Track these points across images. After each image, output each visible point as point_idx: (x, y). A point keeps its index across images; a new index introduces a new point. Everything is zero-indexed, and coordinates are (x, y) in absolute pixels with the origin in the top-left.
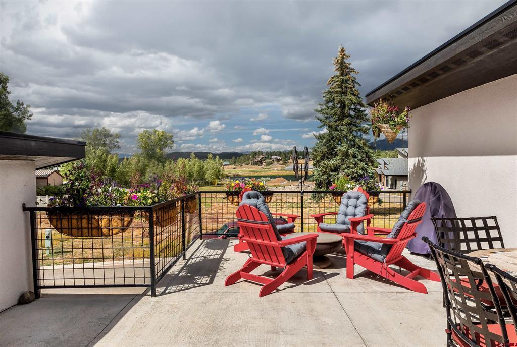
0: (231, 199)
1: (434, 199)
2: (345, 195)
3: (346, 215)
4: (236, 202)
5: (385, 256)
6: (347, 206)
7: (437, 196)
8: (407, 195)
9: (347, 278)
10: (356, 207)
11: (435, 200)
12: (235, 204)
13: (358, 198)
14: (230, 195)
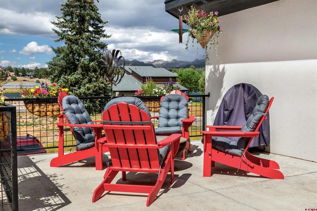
0: (31, 108)
1: (249, 97)
2: (163, 99)
3: (168, 118)
4: (38, 111)
5: (243, 149)
6: (168, 109)
7: (253, 95)
8: (206, 98)
9: (204, 176)
10: (178, 109)
11: (250, 99)
12: (36, 113)
13: (178, 101)
14: (29, 103)
